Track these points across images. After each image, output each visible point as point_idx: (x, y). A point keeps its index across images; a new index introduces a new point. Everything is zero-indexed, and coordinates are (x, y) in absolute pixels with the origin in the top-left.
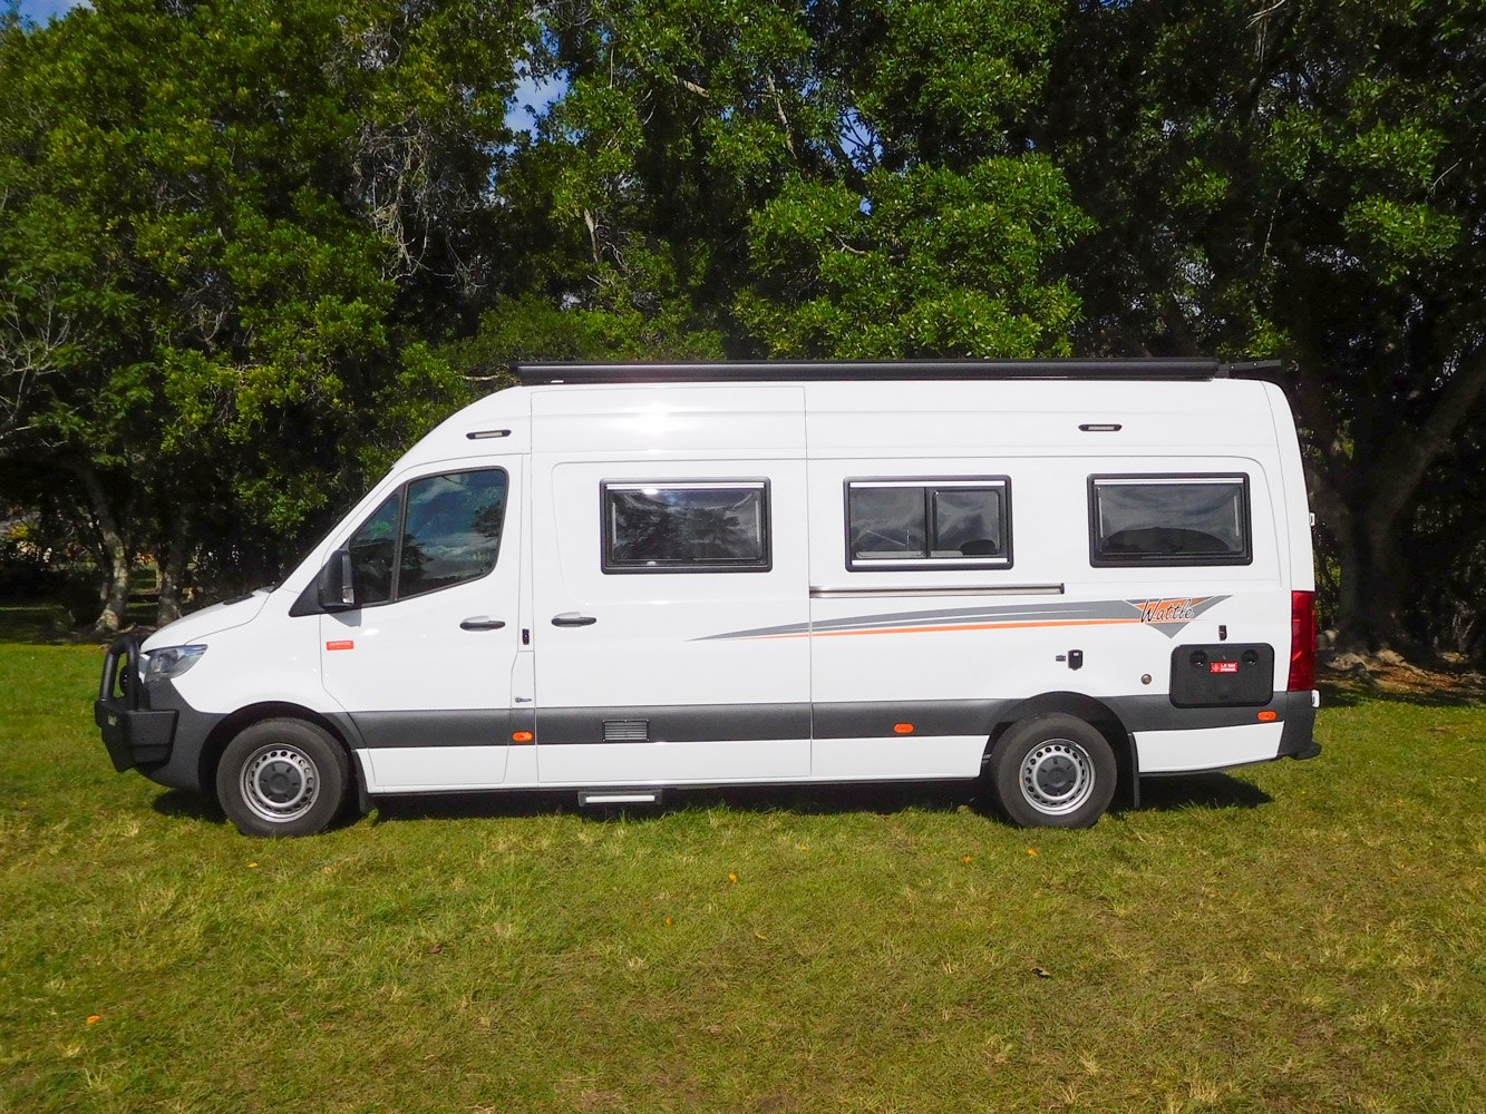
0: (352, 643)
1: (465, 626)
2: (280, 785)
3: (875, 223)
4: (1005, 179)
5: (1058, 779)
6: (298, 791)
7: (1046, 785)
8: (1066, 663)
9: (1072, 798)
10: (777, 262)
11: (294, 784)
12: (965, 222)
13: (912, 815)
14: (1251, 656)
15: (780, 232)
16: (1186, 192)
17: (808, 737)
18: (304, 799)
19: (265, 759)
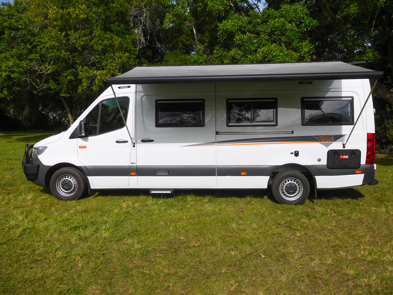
0: (86, 146)
1: (117, 142)
2: (67, 186)
3: (252, 26)
4: (288, 11)
5: (291, 190)
6: (72, 188)
7: (288, 191)
8: (294, 154)
9: (296, 195)
10: (224, 38)
11: (71, 186)
12: (275, 24)
13: (248, 199)
14: (353, 153)
15: (225, 29)
16: (345, 11)
17: (215, 175)
18: (74, 190)
19: (63, 178)
